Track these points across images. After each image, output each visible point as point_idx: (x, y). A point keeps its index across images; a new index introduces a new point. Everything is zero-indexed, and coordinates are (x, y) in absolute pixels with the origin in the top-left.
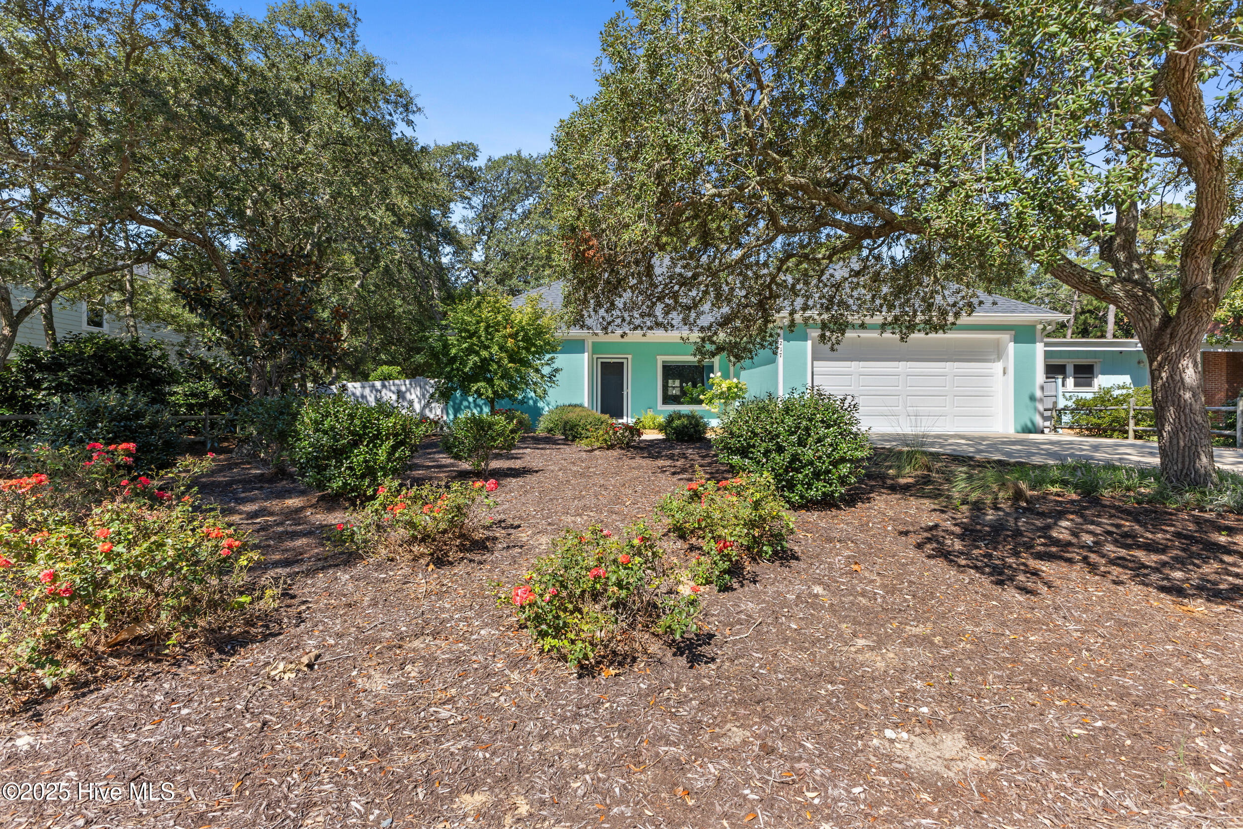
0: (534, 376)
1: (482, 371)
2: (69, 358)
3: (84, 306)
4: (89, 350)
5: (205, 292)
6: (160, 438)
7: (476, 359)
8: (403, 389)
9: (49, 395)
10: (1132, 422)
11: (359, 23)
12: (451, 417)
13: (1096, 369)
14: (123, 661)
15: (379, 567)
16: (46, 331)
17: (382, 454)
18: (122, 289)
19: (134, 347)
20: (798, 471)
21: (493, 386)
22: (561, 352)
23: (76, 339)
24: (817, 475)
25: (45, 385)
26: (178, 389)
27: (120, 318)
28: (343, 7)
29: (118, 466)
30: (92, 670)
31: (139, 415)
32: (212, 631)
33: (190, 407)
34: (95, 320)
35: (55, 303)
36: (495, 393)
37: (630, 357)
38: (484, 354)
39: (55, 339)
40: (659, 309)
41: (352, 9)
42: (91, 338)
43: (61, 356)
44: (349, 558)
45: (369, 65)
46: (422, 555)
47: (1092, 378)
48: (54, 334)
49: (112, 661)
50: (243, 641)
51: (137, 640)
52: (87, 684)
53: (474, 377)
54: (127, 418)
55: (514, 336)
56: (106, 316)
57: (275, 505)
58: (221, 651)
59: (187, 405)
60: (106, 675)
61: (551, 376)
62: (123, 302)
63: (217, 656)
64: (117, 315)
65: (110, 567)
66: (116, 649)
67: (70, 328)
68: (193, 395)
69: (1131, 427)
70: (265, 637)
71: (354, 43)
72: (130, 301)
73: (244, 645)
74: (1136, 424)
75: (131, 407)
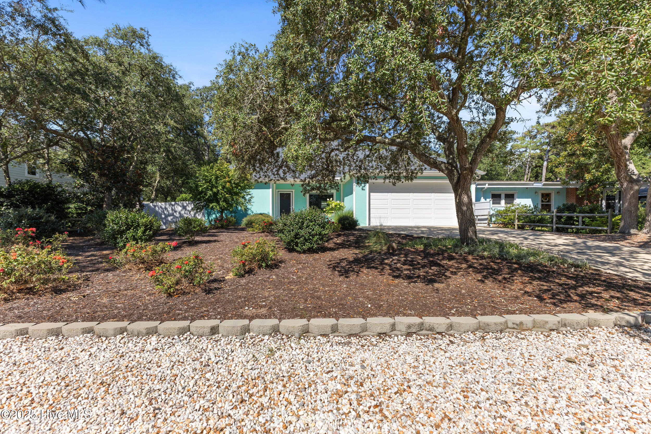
0: (241, 200)
1: (215, 198)
2: (17, 192)
3: (26, 166)
4: (26, 188)
5: (76, 163)
6: (50, 227)
7: (211, 192)
8: (185, 205)
9: (7, 209)
10: (516, 221)
11: (150, 37)
12: (206, 218)
13: (515, 196)
14: (22, 294)
15: (124, 272)
16: (5, 178)
17: (140, 233)
18: (44, 158)
19: (48, 186)
20: (299, 239)
21: (219, 205)
22: (254, 189)
23: (20, 183)
24: (306, 240)
25: (5, 204)
26: (72, 206)
27: (43, 171)
28: (142, 29)
29: (29, 236)
30: (11, 297)
31: (41, 218)
32: (53, 287)
33: (78, 214)
34: (32, 172)
35: (10, 165)
36: (221, 208)
37: (293, 191)
38: (215, 190)
39: (10, 182)
40: (281, 172)
41: (146, 30)
42: (28, 181)
43: (12, 190)
44: (114, 269)
45: (155, 58)
46: (142, 268)
47: (513, 200)
48: (9, 179)
49: (18, 294)
50: (65, 291)
51: (27, 288)
52: (9, 300)
53: (210, 201)
54: (37, 219)
55: (230, 182)
56: (37, 170)
57: (98, 253)
58: (56, 293)
59: (77, 213)
60: (16, 298)
61: (250, 200)
62: (45, 164)
63: (55, 294)
64: (42, 170)
65: (15, 264)
66: (20, 291)
67: (16, 178)
68: (80, 209)
69: (516, 223)
70: (73, 290)
71: (149, 45)
72: (48, 163)
73: (65, 292)
74: (519, 221)
75: (37, 214)
